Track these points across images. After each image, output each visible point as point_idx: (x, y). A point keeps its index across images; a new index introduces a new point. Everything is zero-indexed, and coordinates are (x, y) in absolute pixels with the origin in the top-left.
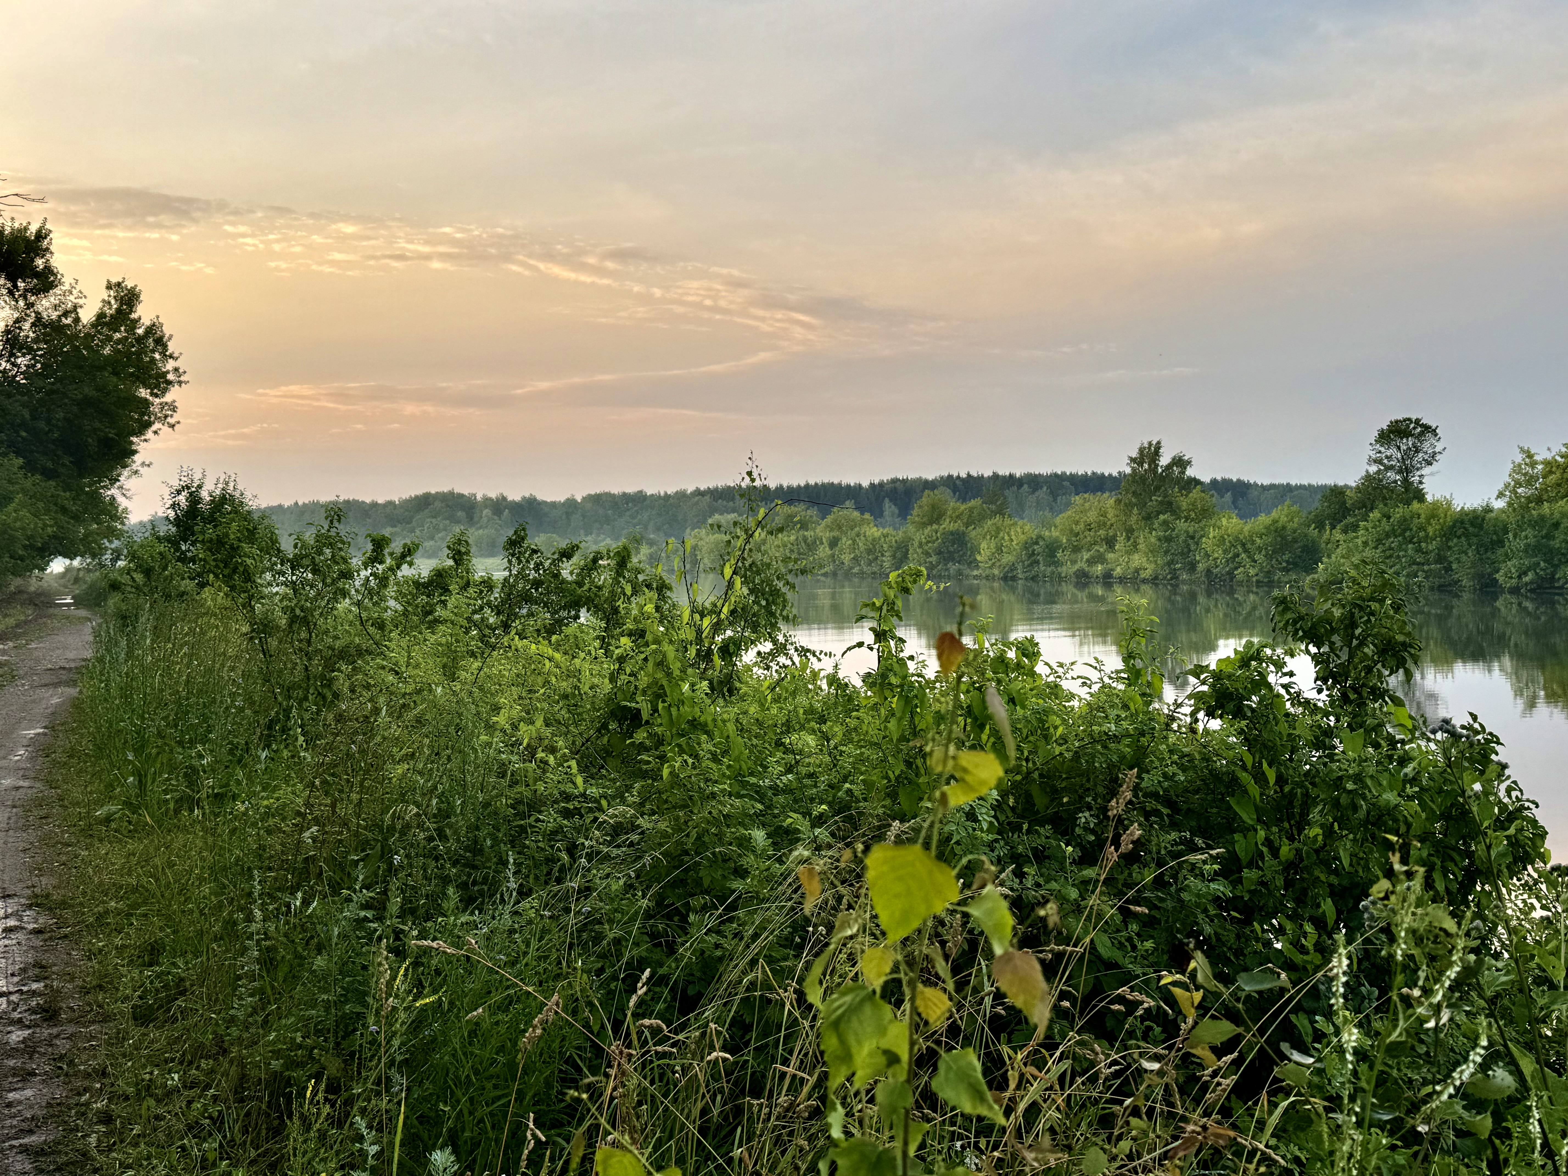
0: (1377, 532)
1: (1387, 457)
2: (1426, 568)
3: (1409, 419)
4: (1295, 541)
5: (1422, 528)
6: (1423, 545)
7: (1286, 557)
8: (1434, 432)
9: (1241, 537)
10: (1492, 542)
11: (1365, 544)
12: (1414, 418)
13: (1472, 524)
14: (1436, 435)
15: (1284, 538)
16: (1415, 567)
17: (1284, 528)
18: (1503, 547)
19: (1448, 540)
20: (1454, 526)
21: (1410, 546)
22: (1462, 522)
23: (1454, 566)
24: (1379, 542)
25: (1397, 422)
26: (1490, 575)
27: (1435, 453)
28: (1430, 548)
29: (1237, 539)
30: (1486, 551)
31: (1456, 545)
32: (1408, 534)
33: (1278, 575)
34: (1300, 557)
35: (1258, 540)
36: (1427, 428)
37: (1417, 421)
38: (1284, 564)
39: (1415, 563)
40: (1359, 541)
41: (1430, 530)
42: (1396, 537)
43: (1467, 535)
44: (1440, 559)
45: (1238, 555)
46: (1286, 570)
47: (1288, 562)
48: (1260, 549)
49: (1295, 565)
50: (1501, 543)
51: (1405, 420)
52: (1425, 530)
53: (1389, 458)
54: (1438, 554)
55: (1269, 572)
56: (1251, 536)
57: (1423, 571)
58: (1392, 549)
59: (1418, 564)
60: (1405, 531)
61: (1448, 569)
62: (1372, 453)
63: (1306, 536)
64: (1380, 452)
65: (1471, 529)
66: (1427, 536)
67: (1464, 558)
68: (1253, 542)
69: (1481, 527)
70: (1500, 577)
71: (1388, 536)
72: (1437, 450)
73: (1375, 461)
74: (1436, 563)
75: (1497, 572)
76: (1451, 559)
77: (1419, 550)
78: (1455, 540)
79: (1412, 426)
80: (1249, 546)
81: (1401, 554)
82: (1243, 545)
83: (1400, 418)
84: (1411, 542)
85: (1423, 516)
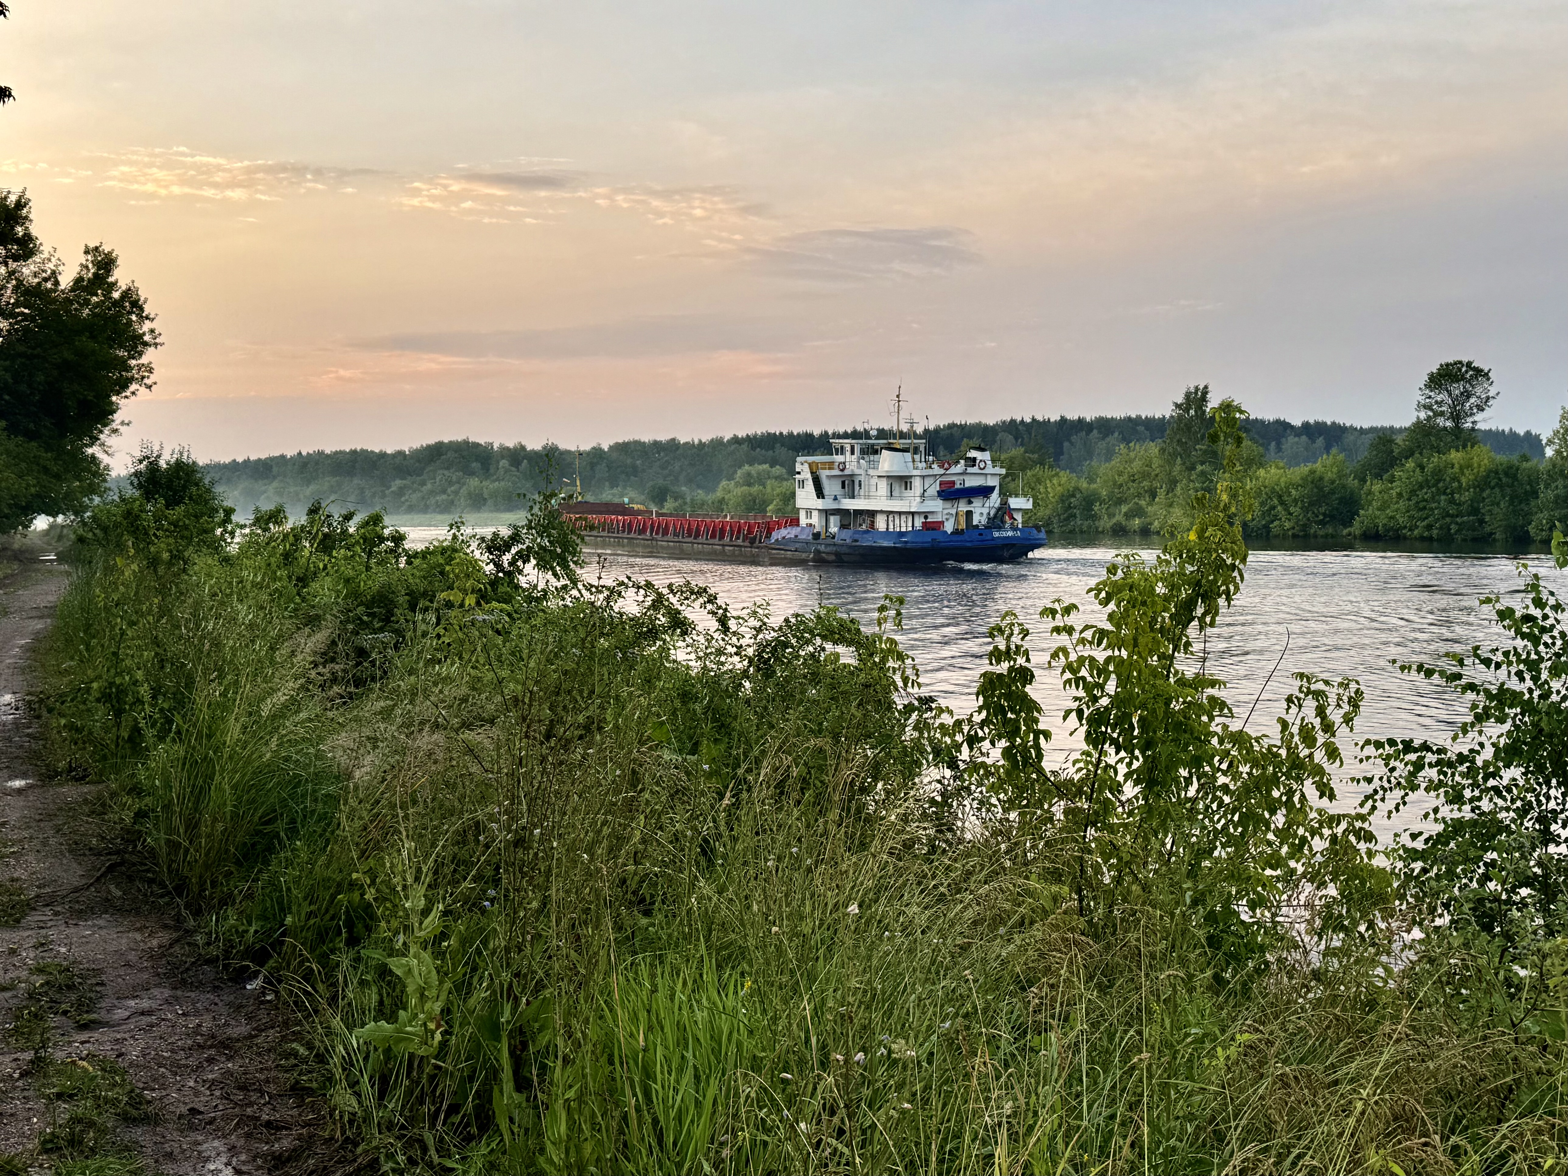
0: (1411, 483)
1: (1436, 402)
2: (1458, 520)
3: (1460, 362)
4: (1332, 492)
5: (1455, 479)
6: (1457, 496)
7: (1322, 510)
8: (1486, 375)
9: (1277, 488)
10: (1526, 492)
11: (1400, 495)
12: (1465, 360)
13: (1506, 474)
14: (1488, 379)
15: (1321, 489)
16: (1448, 520)
17: (1321, 479)
18: (1537, 498)
19: (1482, 490)
20: (1488, 476)
21: (1443, 497)
22: (1497, 473)
23: (1487, 518)
24: (1413, 492)
25: (1447, 365)
26: (1523, 527)
27: (1488, 398)
28: (1462, 499)
29: (1273, 491)
30: (1520, 503)
31: (1489, 496)
32: (1441, 485)
33: (1314, 528)
34: (1337, 509)
35: (1294, 492)
36: (1478, 372)
37: (1469, 365)
38: (1321, 517)
39: (1448, 515)
40: (1393, 493)
41: (1464, 480)
42: (1429, 488)
43: (1500, 485)
44: (1475, 511)
45: (1273, 508)
46: (1322, 523)
47: (1324, 514)
48: (1295, 501)
49: (1333, 517)
50: (1535, 494)
51: (1455, 363)
52: (1459, 482)
53: (1440, 403)
54: (1471, 506)
55: (1305, 525)
56: (1287, 488)
57: (1457, 523)
58: (1426, 501)
59: (1452, 516)
60: (1439, 481)
61: (1482, 522)
62: (1422, 399)
63: (1344, 487)
64: (1430, 397)
65: (1504, 480)
66: (1460, 486)
67: (1496, 510)
68: (1290, 494)
69: (1514, 477)
70: (1532, 529)
71: (1421, 487)
72: (1491, 394)
73: (1425, 407)
74: (1469, 515)
75: (1530, 524)
76: (1483, 511)
77: (1452, 501)
78: (1488, 492)
79: (1464, 369)
80: (1285, 498)
81: (1434, 505)
82: (1280, 497)
83: (1451, 361)
84: (1445, 493)
85: (1457, 466)
